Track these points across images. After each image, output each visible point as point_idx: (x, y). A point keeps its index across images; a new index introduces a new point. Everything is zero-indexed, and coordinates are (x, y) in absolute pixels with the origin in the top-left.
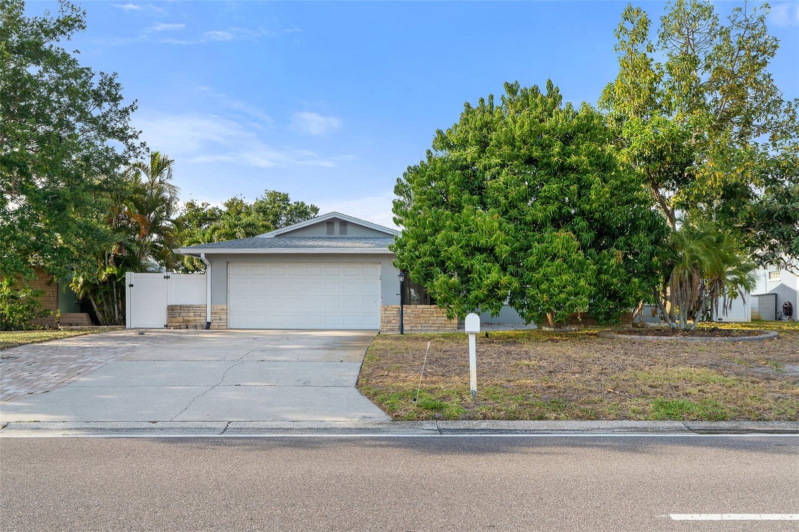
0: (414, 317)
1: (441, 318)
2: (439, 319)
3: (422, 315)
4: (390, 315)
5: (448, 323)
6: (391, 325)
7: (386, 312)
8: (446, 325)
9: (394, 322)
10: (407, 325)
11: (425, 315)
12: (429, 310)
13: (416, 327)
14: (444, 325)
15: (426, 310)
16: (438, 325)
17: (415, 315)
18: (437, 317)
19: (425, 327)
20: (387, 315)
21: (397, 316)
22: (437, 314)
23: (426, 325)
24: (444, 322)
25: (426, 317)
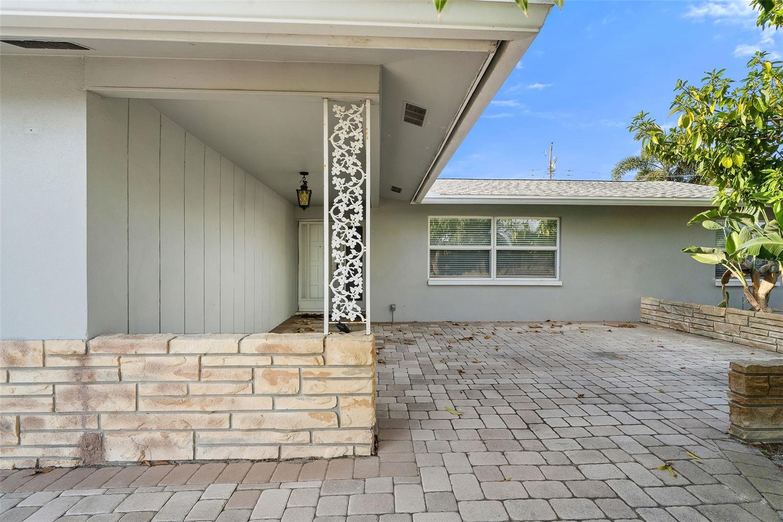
0: (154, 399)
1: (293, 403)
2: (280, 403)
3: (196, 388)
4: (35, 389)
5: (324, 424)
6: (41, 439)
7: (16, 376)
8: (318, 436)
9: (53, 422)
10: (120, 439)
11: (214, 389)
12: (230, 361)
13: (168, 444)
14: (304, 437)
15: (219, 361)
16: (276, 437)
17: (163, 385)
18: (273, 396)
19: (212, 445)
20: (20, 390)
21: (71, 392)
22: (273, 382)
23: (217, 436)
24: (307, 421)
25: (219, 397)
